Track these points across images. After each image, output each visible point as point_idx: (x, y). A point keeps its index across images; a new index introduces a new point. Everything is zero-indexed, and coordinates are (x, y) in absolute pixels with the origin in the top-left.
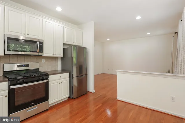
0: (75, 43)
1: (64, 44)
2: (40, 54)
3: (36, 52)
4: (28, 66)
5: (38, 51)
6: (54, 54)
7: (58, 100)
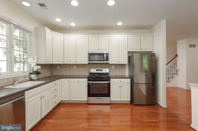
0: (142, 49)
1: (129, 52)
2: (107, 62)
3: (104, 61)
4: (102, 70)
5: (105, 60)
6: (119, 61)
7: (118, 99)
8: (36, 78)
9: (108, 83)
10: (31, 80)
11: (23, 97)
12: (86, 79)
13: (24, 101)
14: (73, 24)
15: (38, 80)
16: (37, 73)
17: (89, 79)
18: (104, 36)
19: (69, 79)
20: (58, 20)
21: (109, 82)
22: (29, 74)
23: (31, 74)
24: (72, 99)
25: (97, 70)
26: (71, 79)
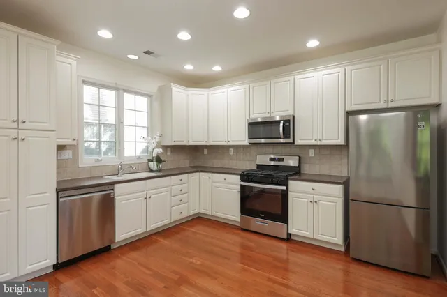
0: (393, 101)
1: (348, 113)
2: (286, 141)
5: (282, 136)
6: (320, 138)
7: (308, 234)
8: (156, 168)
9: (282, 190)
10: (151, 171)
11: (112, 191)
12: (239, 177)
13: (114, 198)
14: (217, 68)
15: (159, 171)
16: (158, 160)
17: (245, 177)
18: (279, 80)
19: (210, 174)
20: (189, 67)
21: (284, 188)
22: (147, 161)
23: (150, 161)
24: (215, 214)
25: (271, 159)
26: (215, 175)
